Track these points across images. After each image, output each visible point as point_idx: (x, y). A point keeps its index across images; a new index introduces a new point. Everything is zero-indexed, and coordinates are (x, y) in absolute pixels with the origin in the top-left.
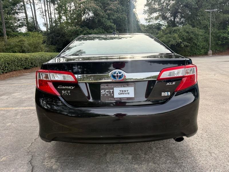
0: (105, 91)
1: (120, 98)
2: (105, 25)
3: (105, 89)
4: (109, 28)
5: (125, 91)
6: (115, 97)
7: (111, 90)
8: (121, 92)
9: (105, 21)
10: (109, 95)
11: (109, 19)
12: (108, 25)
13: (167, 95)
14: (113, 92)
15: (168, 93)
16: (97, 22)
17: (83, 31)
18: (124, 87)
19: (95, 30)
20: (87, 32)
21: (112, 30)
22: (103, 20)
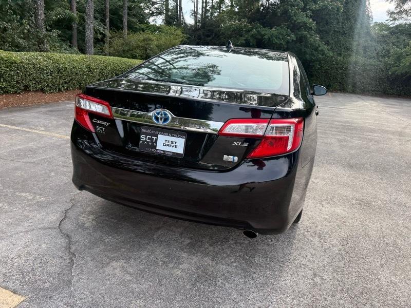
0: (146, 137)
1: (164, 151)
2: (293, 22)
3: (147, 134)
4: (301, 27)
5: (172, 142)
6: (157, 148)
7: (155, 138)
8: (167, 143)
9: (295, 12)
10: (150, 144)
11: (304, 9)
12: (299, 21)
13: (232, 160)
14: (156, 140)
15: (233, 158)
16: (279, 15)
17: (252, 29)
18: (172, 136)
19: (273, 29)
20: (258, 31)
21: (305, 30)
22: (292, 10)
